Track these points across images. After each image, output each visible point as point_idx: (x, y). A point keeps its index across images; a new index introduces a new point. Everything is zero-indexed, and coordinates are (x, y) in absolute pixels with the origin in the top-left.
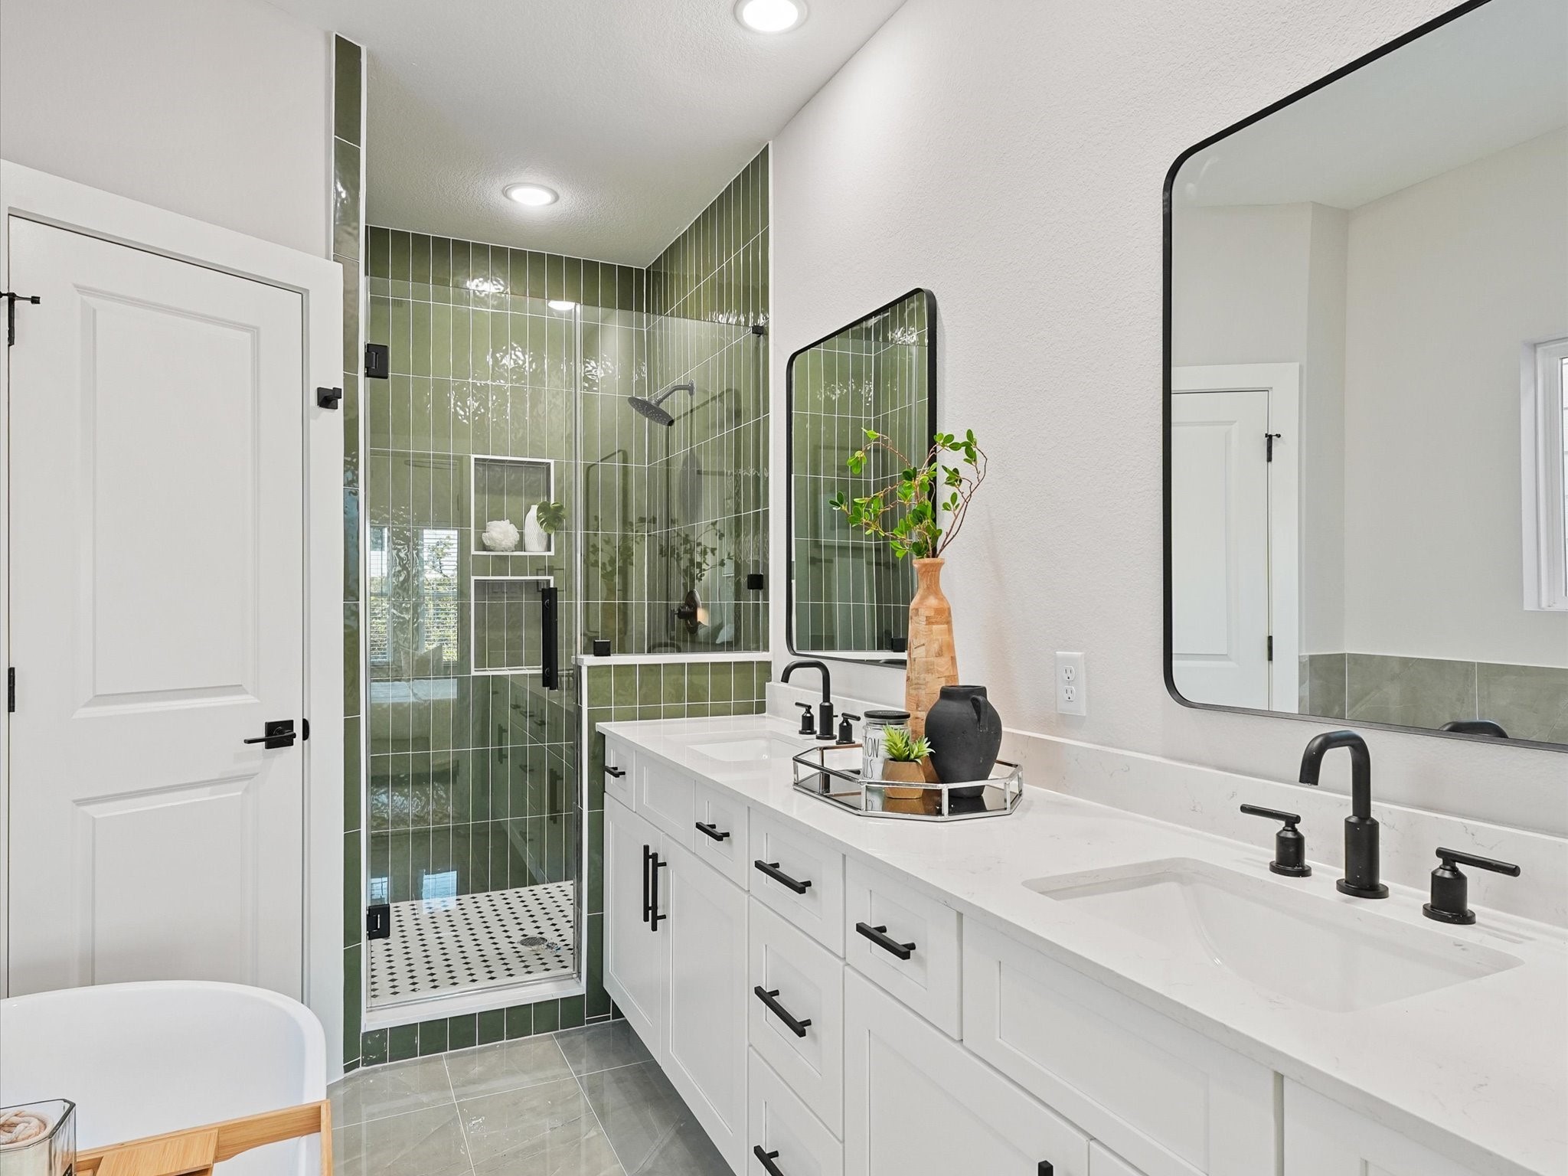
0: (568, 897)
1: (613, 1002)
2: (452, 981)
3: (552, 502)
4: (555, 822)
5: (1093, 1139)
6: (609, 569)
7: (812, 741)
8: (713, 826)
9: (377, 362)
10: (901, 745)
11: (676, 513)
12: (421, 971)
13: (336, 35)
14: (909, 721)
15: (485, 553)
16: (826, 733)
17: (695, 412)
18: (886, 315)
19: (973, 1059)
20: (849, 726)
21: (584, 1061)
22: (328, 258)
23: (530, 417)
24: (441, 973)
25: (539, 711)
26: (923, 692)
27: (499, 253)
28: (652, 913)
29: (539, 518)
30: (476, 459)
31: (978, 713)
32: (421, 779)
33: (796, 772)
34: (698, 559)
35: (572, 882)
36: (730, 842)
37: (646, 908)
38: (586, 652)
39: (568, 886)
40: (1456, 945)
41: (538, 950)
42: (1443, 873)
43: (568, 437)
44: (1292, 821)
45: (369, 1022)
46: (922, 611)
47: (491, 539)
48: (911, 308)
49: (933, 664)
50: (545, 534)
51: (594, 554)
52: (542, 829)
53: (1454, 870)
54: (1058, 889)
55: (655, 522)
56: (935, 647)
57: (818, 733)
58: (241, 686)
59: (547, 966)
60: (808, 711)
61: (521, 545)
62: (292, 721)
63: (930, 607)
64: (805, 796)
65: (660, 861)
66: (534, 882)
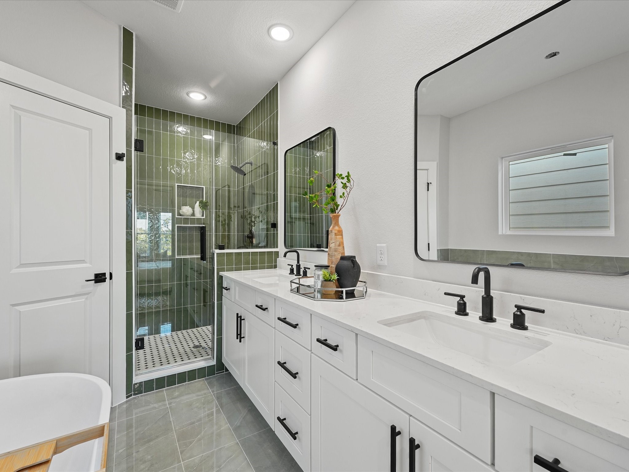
0: (210, 331)
1: (226, 367)
2: (168, 362)
3: (204, 200)
4: (205, 306)
5: (411, 416)
6: (224, 223)
7: (294, 277)
8: (262, 306)
9: (139, 146)
10: (328, 276)
11: (246, 204)
12: (157, 359)
13: (123, 27)
14: (329, 268)
15: (180, 217)
16: (298, 273)
17: (253, 171)
18: (318, 136)
19: (361, 386)
20: (306, 271)
21: (215, 387)
22: (120, 106)
23: (197, 171)
24: (164, 360)
25: (200, 270)
26: (334, 258)
27: (186, 116)
28: (240, 336)
29: (199, 205)
30: (177, 185)
31: (354, 265)
32: (157, 294)
33: (291, 286)
34: (253, 220)
35: (211, 326)
36: (268, 311)
37: (237, 335)
38: (216, 249)
39: (210, 327)
40: (526, 337)
41: (199, 349)
42: (517, 313)
43: (210, 179)
44: (462, 297)
45: (136, 380)
46: (333, 231)
47: (183, 212)
48: (327, 133)
49: (337, 249)
50: (202, 211)
51: (218, 218)
52: (201, 309)
53: (521, 312)
54: (389, 323)
55: (239, 207)
56: (338, 243)
57: (295, 274)
58: (84, 260)
59: (202, 355)
60: (292, 267)
61: (193, 214)
62: (105, 273)
63: (336, 230)
64: (295, 294)
65: (242, 318)
66: (198, 327)
